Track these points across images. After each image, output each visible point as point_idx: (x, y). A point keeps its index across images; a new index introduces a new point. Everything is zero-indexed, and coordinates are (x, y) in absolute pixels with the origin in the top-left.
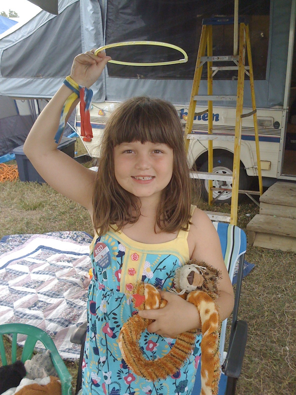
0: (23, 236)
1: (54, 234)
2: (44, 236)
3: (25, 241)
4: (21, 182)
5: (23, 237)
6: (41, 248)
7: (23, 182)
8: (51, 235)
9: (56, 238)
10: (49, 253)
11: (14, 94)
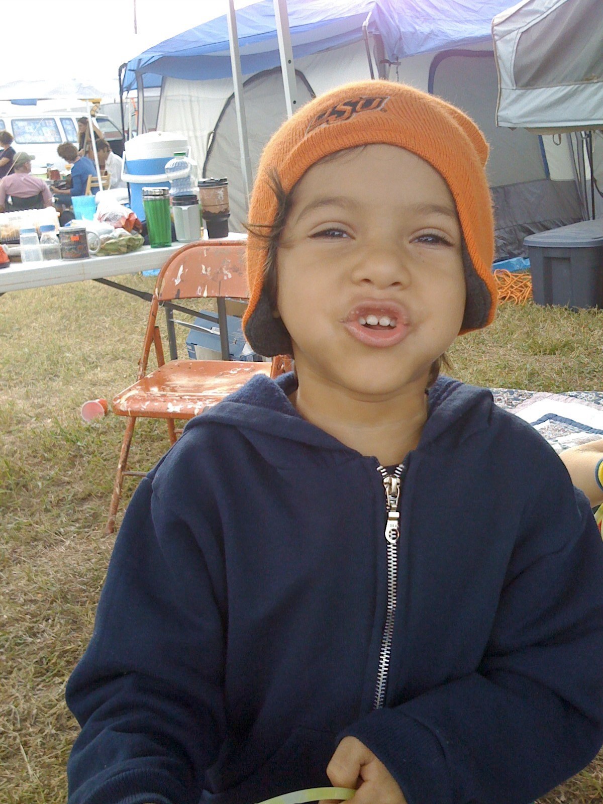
0: (516, 393)
1: (583, 394)
2: (561, 397)
3: (518, 402)
4: (535, 305)
5: (515, 395)
6: (550, 419)
7: (539, 306)
8: (576, 397)
9: (587, 402)
10: (566, 430)
11: (536, 122)
